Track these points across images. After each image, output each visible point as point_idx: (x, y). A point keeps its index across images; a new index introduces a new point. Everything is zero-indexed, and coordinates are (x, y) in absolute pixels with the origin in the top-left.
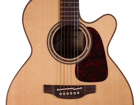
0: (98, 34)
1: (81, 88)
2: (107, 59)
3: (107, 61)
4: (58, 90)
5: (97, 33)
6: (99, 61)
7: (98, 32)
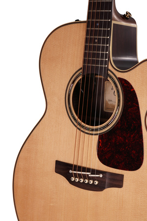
0: (134, 91)
1: (101, 176)
2: (143, 135)
3: (144, 138)
4: (71, 171)
5: (132, 90)
6: (132, 136)
7: (133, 88)
